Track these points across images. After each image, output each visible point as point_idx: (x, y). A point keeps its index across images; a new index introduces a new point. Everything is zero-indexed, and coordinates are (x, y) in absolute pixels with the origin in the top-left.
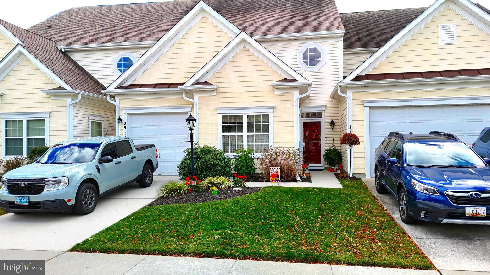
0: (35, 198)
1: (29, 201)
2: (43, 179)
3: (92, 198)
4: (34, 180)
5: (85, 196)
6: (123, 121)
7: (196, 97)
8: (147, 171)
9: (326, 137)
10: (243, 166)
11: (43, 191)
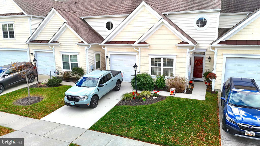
0: (76, 103)
1: (75, 104)
2: (79, 97)
3: (96, 101)
4: (76, 96)
5: (94, 101)
6: (109, 57)
7: (140, 49)
8: (118, 84)
9: (206, 65)
10: (159, 84)
11: (79, 101)
